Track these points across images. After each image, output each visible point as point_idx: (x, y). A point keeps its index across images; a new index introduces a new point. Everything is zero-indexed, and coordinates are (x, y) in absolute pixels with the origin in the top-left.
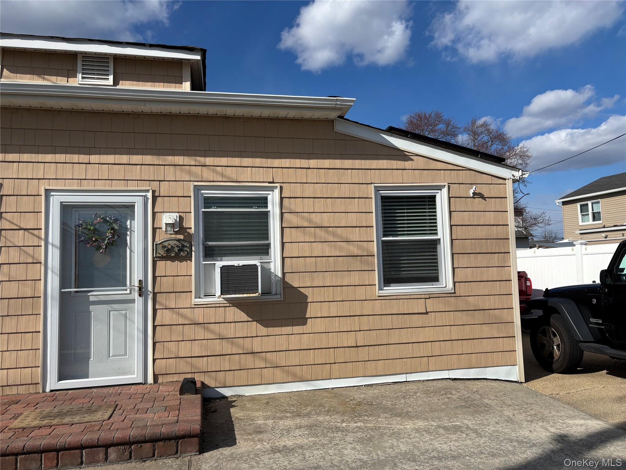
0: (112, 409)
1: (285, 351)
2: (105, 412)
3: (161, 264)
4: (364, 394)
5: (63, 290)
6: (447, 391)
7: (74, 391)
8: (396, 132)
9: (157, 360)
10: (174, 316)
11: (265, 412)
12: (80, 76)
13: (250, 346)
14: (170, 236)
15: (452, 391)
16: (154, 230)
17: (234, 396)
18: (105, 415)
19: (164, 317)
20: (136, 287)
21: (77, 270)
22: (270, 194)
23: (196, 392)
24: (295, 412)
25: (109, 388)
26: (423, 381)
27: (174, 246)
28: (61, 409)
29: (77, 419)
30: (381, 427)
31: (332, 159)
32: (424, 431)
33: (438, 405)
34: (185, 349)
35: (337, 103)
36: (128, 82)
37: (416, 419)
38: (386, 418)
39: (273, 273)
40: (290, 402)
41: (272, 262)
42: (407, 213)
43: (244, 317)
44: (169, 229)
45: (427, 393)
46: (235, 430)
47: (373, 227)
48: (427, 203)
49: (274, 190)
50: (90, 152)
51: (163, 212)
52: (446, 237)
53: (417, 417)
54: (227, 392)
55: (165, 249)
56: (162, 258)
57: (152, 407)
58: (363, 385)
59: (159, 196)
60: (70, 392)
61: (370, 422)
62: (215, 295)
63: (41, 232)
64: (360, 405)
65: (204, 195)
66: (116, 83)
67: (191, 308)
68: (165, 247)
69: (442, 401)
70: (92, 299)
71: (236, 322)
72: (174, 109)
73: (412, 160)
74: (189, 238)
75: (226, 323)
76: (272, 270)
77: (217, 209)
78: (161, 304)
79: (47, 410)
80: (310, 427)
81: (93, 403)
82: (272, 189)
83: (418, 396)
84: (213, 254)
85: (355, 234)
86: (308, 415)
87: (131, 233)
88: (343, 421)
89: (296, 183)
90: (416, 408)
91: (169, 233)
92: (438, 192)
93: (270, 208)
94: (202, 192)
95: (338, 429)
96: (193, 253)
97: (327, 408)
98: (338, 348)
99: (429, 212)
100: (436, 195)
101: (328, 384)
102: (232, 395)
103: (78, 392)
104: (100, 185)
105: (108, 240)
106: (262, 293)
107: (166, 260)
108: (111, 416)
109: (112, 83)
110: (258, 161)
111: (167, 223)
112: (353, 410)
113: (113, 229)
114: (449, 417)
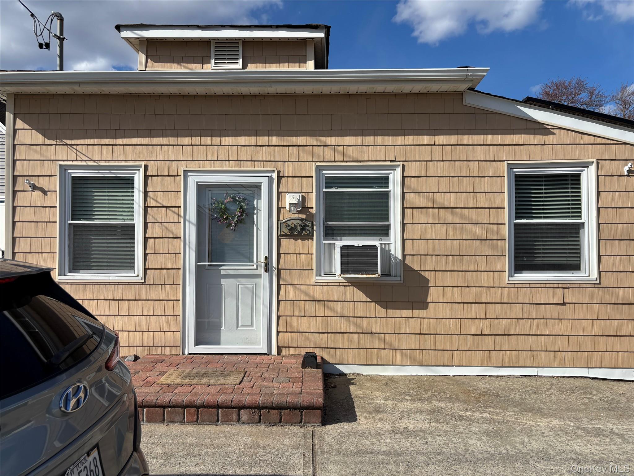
0: (242, 375)
1: (405, 334)
2: (237, 378)
3: (284, 242)
4: (489, 384)
5: (198, 264)
6: (586, 391)
7: (208, 356)
8: (535, 103)
9: (280, 333)
10: (297, 292)
11: (385, 392)
12: (213, 61)
13: (369, 327)
14: (293, 215)
15: (592, 391)
16: (279, 209)
17: (353, 374)
18: (236, 380)
19: (288, 292)
20: (262, 263)
21: (210, 246)
22: (391, 173)
23: (317, 366)
24: (415, 396)
25: (238, 356)
26: (558, 377)
27: (297, 225)
28: (199, 371)
29: (212, 381)
30: (509, 421)
31: (460, 135)
32: (560, 430)
33: (577, 405)
34: (306, 325)
35: (468, 73)
36: (256, 64)
37: (550, 417)
38: (514, 411)
39: (393, 255)
40: (409, 385)
41: (392, 243)
42: (545, 193)
43: (363, 297)
44: (292, 208)
45: (562, 390)
46: (355, 407)
47: (505, 208)
48: (570, 182)
49: (396, 169)
50: (221, 134)
51: (287, 192)
52: (592, 220)
53: (552, 415)
54: (345, 369)
55: (289, 228)
56: (286, 236)
57: (277, 377)
58: (487, 375)
59: (284, 177)
60: (205, 356)
61: (497, 414)
62: (335, 274)
63: (180, 209)
64: (484, 395)
65: (326, 176)
66: (244, 66)
67: (312, 285)
68: (289, 226)
69: (581, 401)
70: (223, 272)
71: (355, 302)
72: (299, 89)
73: (554, 134)
74: (310, 218)
75: (345, 301)
76: (392, 252)
77: (337, 189)
78: (284, 280)
79: (187, 371)
80: (431, 412)
81: (225, 368)
82: (393, 168)
83: (551, 392)
84: (333, 234)
85: (484, 216)
86: (429, 400)
87: (257, 212)
88: (466, 410)
89: (420, 161)
90: (550, 405)
91: (292, 212)
92: (584, 170)
93: (391, 187)
94: (324, 172)
95: (461, 418)
96: (315, 232)
97: (448, 395)
98: (461, 335)
99: (572, 192)
100: (581, 173)
101: (450, 370)
102: (351, 373)
103: (212, 357)
104: (230, 166)
105: (237, 218)
106: (381, 275)
107: (289, 239)
108: (242, 381)
109: (241, 67)
110: (380, 140)
111: (291, 202)
112: (477, 400)
113: (241, 208)
114: (589, 418)
